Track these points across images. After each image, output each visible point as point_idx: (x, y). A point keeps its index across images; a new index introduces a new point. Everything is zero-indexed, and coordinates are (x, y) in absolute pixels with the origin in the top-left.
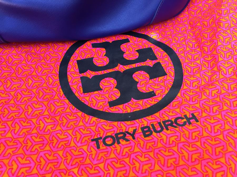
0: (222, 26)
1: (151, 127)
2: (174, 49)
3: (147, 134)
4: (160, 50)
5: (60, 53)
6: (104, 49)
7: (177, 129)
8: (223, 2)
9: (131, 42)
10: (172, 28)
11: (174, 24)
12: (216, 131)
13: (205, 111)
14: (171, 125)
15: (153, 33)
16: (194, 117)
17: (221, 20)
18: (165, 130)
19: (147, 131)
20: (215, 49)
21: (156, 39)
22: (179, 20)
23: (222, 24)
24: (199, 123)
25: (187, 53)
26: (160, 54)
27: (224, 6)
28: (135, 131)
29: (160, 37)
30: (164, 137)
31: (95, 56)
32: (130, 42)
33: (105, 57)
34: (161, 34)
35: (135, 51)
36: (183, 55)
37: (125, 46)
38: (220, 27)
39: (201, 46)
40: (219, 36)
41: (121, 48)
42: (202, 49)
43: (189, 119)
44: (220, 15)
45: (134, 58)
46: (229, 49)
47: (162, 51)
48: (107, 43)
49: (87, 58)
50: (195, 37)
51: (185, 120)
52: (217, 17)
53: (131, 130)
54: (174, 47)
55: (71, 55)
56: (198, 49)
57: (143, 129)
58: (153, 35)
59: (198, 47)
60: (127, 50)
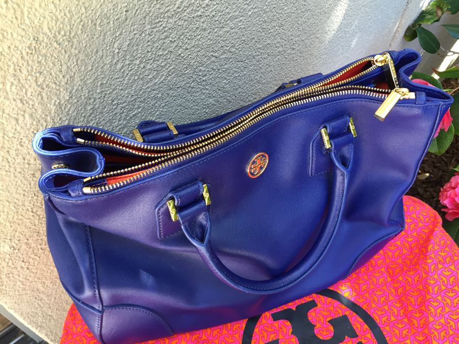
0: (431, 291)
2: (376, 320)
4: (358, 319)
5: (237, 336)
6: (289, 323)
8: (428, 252)
9: (319, 305)
10: (366, 277)
11: (367, 269)
15: (343, 288)
17: (429, 281)
20: (426, 325)
21: (350, 297)
22: (373, 262)
23: (430, 288)
25: (393, 325)
26: (359, 326)
27: (431, 258)
29: (354, 294)
31: (281, 337)
32: (317, 306)
33: (293, 335)
34: (354, 289)
35: (328, 323)
36: (387, 328)
37: (313, 314)
38: (428, 292)
39: (409, 316)
40: (430, 308)
41: (310, 318)
42: (410, 321)
44: (427, 273)
45: (329, 335)
46: (443, 326)
47: (361, 320)
48: (290, 310)
49: (271, 340)
50: (399, 298)
52: (424, 276)
54: (375, 315)
55: (251, 337)
56: (405, 320)
58: (345, 291)
59: (405, 316)
60: (318, 321)
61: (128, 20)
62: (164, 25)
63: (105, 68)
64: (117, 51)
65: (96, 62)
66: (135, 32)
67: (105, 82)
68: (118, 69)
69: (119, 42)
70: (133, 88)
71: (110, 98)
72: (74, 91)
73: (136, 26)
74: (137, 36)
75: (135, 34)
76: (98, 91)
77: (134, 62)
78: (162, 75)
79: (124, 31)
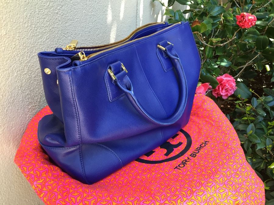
1: (193, 153)
3: (194, 156)
7: (204, 148)
12: (218, 140)
13: (208, 137)
14: (200, 148)
16: (206, 142)
18: (200, 151)
19: (193, 155)
24: (210, 142)
28: (188, 158)
30: (202, 153)
43: (205, 143)
51: (204, 144)
53: (186, 158)
57: (191, 155)
61: (29, 4)
62: (43, 12)
63: (20, 24)
64: (25, 17)
65: (17, 19)
66: (32, 11)
67: (20, 32)
68: (26, 27)
69: (26, 12)
70: (32, 40)
71: (23, 42)
72: (8, 31)
73: (32, 8)
74: (33, 13)
75: (32, 12)
76: (17, 35)
77: (32, 26)
78: (44, 38)
79: (28, 8)
